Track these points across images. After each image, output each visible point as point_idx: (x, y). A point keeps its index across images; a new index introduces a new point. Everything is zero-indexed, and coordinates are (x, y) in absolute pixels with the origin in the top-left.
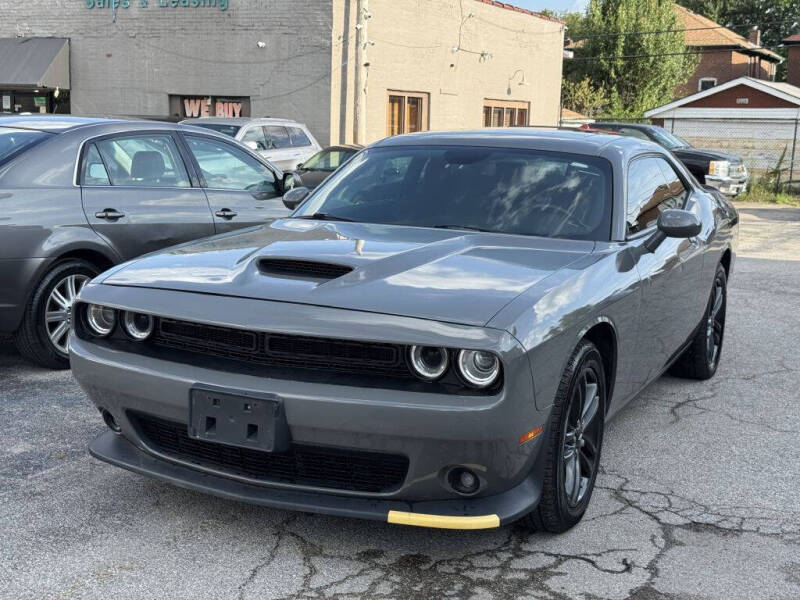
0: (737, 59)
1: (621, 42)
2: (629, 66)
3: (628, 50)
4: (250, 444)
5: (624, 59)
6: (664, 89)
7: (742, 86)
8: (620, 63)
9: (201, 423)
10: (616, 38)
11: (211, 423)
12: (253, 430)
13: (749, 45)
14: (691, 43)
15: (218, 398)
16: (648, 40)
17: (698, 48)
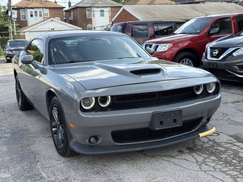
4: (175, 125)
9: (158, 124)
11: (161, 123)
12: (175, 121)
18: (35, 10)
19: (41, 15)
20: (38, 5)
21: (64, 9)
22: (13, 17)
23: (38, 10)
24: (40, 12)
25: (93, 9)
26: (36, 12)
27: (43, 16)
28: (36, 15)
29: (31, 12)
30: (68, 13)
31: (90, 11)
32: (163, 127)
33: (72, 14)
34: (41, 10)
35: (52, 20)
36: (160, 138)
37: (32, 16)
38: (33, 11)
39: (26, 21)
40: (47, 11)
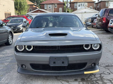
0: (34, 6)
1: (19, 4)
2: (20, 7)
3: (20, 5)
4: (63, 65)
5: (19, 6)
6: (25, 11)
7: (39, 10)
8: (19, 7)
9: (52, 63)
10: (18, 3)
11: (54, 63)
12: (63, 62)
13: (35, 4)
14: (28, 4)
15: (56, 58)
16: (22, 4)
17: (29, 5)
18: (81, 3)
19: (83, 6)
20: (83, 1)
21: (95, 3)
22: (68, 7)
23: (82, 3)
24: (83, 4)
25: (110, 2)
26: (81, 4)
27: (84, 6)
28: (81, 6)
29: (79, 4)
30: (97, 4)
31: (108, 3)
32: (55, 65)
33: (99, 5)
34: (84, 3)
35: (85, 8)
36: (58, 71)
37: (79, 6)
38: (80, 4)
39: (77, 8)
40: (87, 4)
